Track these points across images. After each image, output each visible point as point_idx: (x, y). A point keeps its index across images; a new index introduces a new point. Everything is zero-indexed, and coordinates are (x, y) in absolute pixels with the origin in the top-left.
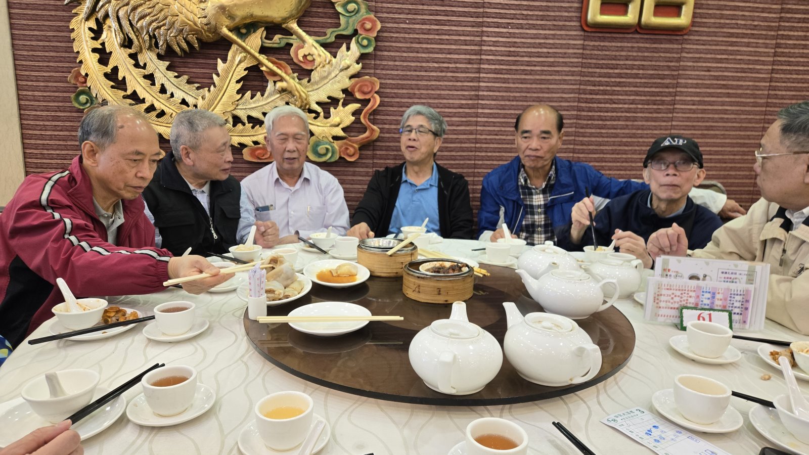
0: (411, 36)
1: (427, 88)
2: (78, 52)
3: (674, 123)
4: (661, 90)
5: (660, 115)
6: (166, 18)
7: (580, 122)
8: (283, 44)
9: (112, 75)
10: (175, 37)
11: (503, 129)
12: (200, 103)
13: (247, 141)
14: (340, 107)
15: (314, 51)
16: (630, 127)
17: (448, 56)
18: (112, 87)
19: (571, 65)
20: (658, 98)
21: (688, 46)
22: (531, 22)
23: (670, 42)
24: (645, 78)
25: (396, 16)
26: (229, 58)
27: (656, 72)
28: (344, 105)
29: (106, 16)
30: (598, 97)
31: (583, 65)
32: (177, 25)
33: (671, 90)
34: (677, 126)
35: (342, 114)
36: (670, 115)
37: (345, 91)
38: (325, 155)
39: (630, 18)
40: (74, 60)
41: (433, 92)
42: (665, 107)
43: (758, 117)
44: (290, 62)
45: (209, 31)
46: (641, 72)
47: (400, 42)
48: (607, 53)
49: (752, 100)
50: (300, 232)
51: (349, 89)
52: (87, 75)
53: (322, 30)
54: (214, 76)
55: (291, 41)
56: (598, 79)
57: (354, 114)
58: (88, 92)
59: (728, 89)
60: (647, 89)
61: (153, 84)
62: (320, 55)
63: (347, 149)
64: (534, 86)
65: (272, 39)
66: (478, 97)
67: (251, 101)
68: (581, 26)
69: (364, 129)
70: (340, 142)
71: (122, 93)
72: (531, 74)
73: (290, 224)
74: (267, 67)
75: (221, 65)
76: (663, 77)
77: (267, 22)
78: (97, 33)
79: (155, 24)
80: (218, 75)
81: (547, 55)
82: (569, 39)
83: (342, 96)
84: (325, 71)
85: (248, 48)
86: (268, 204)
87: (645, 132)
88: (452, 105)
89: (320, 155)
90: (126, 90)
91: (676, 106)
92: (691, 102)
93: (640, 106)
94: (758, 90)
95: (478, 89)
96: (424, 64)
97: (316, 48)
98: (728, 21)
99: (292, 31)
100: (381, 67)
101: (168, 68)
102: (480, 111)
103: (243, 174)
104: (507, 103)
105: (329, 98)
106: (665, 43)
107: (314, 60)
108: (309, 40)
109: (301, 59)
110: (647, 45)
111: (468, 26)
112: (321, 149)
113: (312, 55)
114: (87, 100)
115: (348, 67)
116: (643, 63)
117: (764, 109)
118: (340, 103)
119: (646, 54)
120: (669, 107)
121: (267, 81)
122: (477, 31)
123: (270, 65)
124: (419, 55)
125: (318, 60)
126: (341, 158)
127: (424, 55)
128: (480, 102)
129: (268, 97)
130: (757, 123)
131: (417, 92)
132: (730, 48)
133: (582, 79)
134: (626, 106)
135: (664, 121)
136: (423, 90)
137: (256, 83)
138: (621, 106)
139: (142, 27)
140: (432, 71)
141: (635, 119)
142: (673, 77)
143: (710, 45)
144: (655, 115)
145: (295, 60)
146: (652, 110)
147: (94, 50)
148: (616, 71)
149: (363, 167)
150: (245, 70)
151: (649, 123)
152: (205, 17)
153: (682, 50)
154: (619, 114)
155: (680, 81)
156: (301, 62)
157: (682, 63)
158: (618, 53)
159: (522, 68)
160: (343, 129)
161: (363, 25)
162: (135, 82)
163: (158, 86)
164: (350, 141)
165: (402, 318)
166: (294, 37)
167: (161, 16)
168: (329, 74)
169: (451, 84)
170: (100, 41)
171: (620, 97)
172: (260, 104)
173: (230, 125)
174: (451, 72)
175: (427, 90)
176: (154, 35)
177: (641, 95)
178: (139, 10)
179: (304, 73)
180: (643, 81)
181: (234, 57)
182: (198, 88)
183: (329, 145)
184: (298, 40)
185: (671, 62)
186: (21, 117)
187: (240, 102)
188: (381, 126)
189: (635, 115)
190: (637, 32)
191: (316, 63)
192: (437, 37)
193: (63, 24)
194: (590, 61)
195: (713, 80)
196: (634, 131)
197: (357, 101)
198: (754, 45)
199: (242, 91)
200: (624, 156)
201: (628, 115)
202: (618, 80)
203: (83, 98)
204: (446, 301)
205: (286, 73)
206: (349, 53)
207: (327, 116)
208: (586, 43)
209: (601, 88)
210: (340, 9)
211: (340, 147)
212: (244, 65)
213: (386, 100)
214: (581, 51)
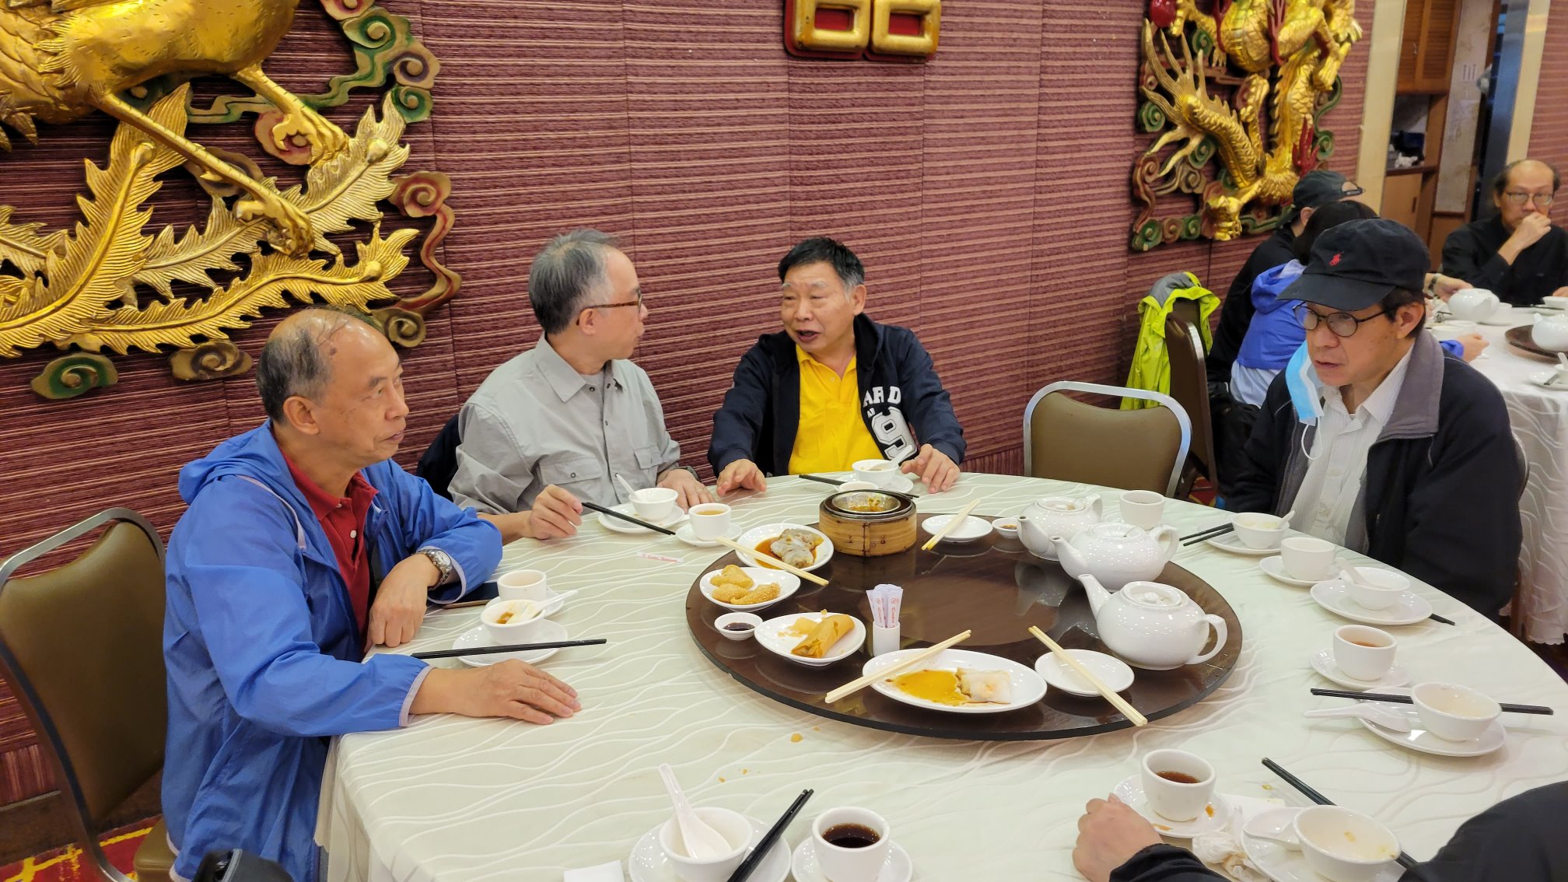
0: (500, 80)
1: (541, 180)
4: (904, 153)
5: (906, 195)
7: (795, 218)
8: (237, 114)
11: (679, 245)
13: (179, 337)
14: (377, 239)
15: (308, 127)
16: (867, 220)
17: (573, 116)
19: (774, 119)
20: (901, 168)
21: (933, 78)
22: (705, 45)
23: (909, 73)
26: (113, 155)
28: (386, 232)
30: (818, 173)
31: (790, 119)
33: (917, 152)
34: (930, 210)
35: (382, 253)
37: (382, 205)
41: (551, 189)
42: (912, 180)
43: (1027, 185)
44: (258, 149)
45: (68, 101)
46: (875, 125)
47: (481, 94)
48: (824, 96)
49: (1018, 159)
51: (390, 200)
54: (80, 199)
55: (255, 108)
56: (815, 143)
59: (988, 144)
60: (885, 154)
62: (321, 135)
63: (400, 324)
64: (721, 162)
65: (208, 105)
66: (632, 191)
67: (177, 246)
68: (786, 50)
69: (431, 278)
70: (382, 311)
72: (714, 141)
75: (94, 175)
76: (905, 132)
80: (90, 196)
81: (737, 105)
82: (767, 74)
83: (376, 215)
84: (336, 167)
87: (889, 225)
88: (588, 211)
91: (926, 178)
92: (944, 170)
93: (878, 183)
94: (1024, 142)
95: (631, 174)
96: (530, 136)
97: (310, 119)
98: (981, 35)
99: (253, 87)
100: (449, 146)
102: (638, 216)
104: (681, 196)
105: (352, 221)
106: (903, 73)
107: (308, 145)
108: (294, 102)
109: (282, 145)
110: (879, 79)
111: (601, 58)
113: (304, 135)
115: (385, 155)
117: (1033, 171)
118: (376, 231)
119: (878, 95)
120: (917, 180)
121: (209, 201)
122: (618, 66)
123: (221, 165)
124: (518, 117)
125: (317, 146)
127: (528, 118)
128: (636, 199)
129: (214, 235)
130: (1028, 194)
131: (522, 190)
132: (987, 78)
133: (792, 142)
134: (859, 185)
135: (913, 205)
136: (534, 185)
137: (183, 206)
138: (851, 185)
140: (546, 148)
141: (873, 205)
142: (920, 130)
143: (961, 74)
145: (270, 149)
146: (895, 189)
148: (841, 126)
149: (434, 354)
150: (156, 179)
151: (892, 211)
153: (926, 85)
154: (851, 200)
155: (927, 136)
156: (282, 151)
157: (927, 107)
158: (839, 96)
159: (698, 130)
160: (388, 284)
161: (404, 68)
164: (404, 305)
166: (258, 97)
168: (346, 171)
171: (849, 171)
172: (200, 251)
173: (131, 308)
174: (580, 147)
175: (541, 184)
177: (878, 165)
179: (290, 174)
180: (880, 139)
181: (125, 154)
182: (42, 232)
184: (270, 105)
185: (913, 105)
187: (151, 252)
188: (460, 266)
189: (872, 198)
190: (865, 59)
191: (315, 151)
192: (548, 81)
194: (801, 111)
195: (969, 131)
196: (874, 226)
197: (409, 222)
198: (1015, 70)
199: (151, 229)
201: (863, 199)
202: (845, 141)
205: (251, 175)
206: (382, 125)
207: (352, 259)
208: (793, 79)
209: (822, 157)
210: (353, 36)
211: (386, 323)
212: (151, 170)
213: (465, 212)
214: (785, 95)
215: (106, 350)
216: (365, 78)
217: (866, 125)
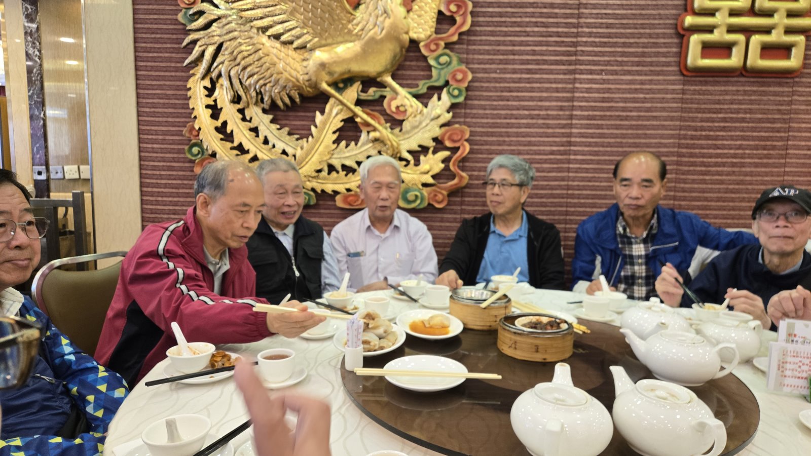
0: (502, 85)
1: (517, 135)
2: (193, 109)
3: (787, 169)
4: (771, 134)
5: (771, 161)
6: (271, 76)
7: (681, 168)
8: (377, 96)
9: (221, 129)
10: (279, 93)
11: (597, 175)
12: (299, 153)
13: (341, 188)
14: (430, 155)
15: (406, 102)
18: (222, 139)
19: (670, 109)
20: (768, 143)
21: (800, 89)
22: (626, 68)
23: (780, 84)
24: (753, 122)
25: (487, 66)
26: (327, 110)
27: (765, 116)
28: (434, 152)
29: (220, 75)
30: (700, 142)
31: (682, 110)
32: (281, 82)
33: (782, 134)
34: (791, 172)
35: (431, 162)
36: (783, 161)
37: (435, 140)
38: (414, 201)
39: (734, 61)
40: (189, 115)
41: (523, 139)
42: (777, 152)
44: (384, 113)
45: (310, 86)
46: (748, 116)
47: (490, 91)
48: (710, 97)
50: (389, 278)
51: (439, 138)
52: (200, 129)
53: (414, 82)
54: (313, 128)
55: (385, 94)
56: (699, 124)
57: (443, 161)
58: (199, 144)
60: (755, 134)
61: (257, 136)
62: (411, 106)
63: (435, 195)
64: (630, 132)
65: (366, 92)
66: (570, 144)
67: (346, 150)
68: (680, 71)
69: (453, 176)
70: (429, 189)
71: (229, 145)
72: (626, 120)
73: (379, 270)
74: (362, 118)
75: (319, 117)
76: (774, 121)
77: (363, 77)
78: (210, 91)
79: (261, 82)
80: (316, 126)
81: (644, 100)
82: (668, 84)
83: (432, 144)
84: (416, 121)
85: (345, 101)
86: (359, 250)
87: (755, 178)
89: (409, 202)
90: (232, 142)
91: (788, 151)
92: (806, 147)
93: (747, 152)
95: (570, 135)
96: (515, 112)
97: (408, 99)
99: (386, 84)
100: (472, 115)
101: (272, 121)
102: (572, 157)
103: (336, 220)
104: (601, 149)
105: (420, 146)
106: (774, 86)
107: (406, 111)
108: (402, 92)
109: (394, 109)
110: (754, 89)
111: (559, 74)
112: (410, 196)
113: (404, 106)
114: (199, 153)
115: (439, 117)
116: (750, 107)
118: (431, 150)
119: (753, 98)
120: (781, 152)
121: (361, 131)
122: (569, 79)
123: (365, 116)
124: (510, 103)
125: (410, 110)
126: (429, 204)
127: (514, 103)
128: (572, 148)
129: (361, 146)
133: (682, 124)
134: (732, 151)
135: (776, 167)
136: (514, 137)
137: (350, 134)
138: (726, 151)
139: (250, 85)
140: (522, 119)
141: (743, 165)
142: (784, 121)
144: (765, 161)
145: (388, 111)
146: (762, 156)
147: (208, 106)
148: (720, 116)
149: (450, 213)
150: (341, 121)
151: (758, 169)
152: (307, 74)
153: (794, 93)
154: (725, 160)
155: (792, 125)
156: (393, 112)
157: (793, 107)
158: (721, 97)
159: (617, 113)
160: (433, 177)
161: (454, 77)
162: (242, 135)
163: (261, 138)
164: (439, 188)
165: (500, 377)
166: (388, 89)
167: (268, 74)
168: (420, 123)
169: (542, 130)
170: (213, 98)
171: (725, 142)
172: (354, 153)
173: (324, 173)
174: (542, 119)
176: (261, 92)
177: (748, 140)
178: (249, 69)
179: (396, 123)
180: (751, 125)
181: (331, 110)
182: (297, 139)
183: (419, 191)
184: (392, 92)
185: (781, 105)
186: (141, 167)
187: (336, 151)
188: (470, 173)
189: (742, 160)
190: (742, 75)
191: (408, 113)
192: (528, 85)
193: (181, 83)
194: (690, 106)
196: (741, 178)
197: (447, 149)
199: (337, 141)
200: (731, 204)
201: (734, 160)
202: (722, 124)
203: (195, 150)
204: (545, 359)
205: (379, 123)
206: (440, 103)
207: (417, 163)
208: (686, 87)
209: (704, 133)
210: (432, 62)
211: (429, 194)
212: (341, 117)
213: (476, 147)
214: (680, 96)
215: (313, 190)
216: (436, 81)
217: (741, 115)
